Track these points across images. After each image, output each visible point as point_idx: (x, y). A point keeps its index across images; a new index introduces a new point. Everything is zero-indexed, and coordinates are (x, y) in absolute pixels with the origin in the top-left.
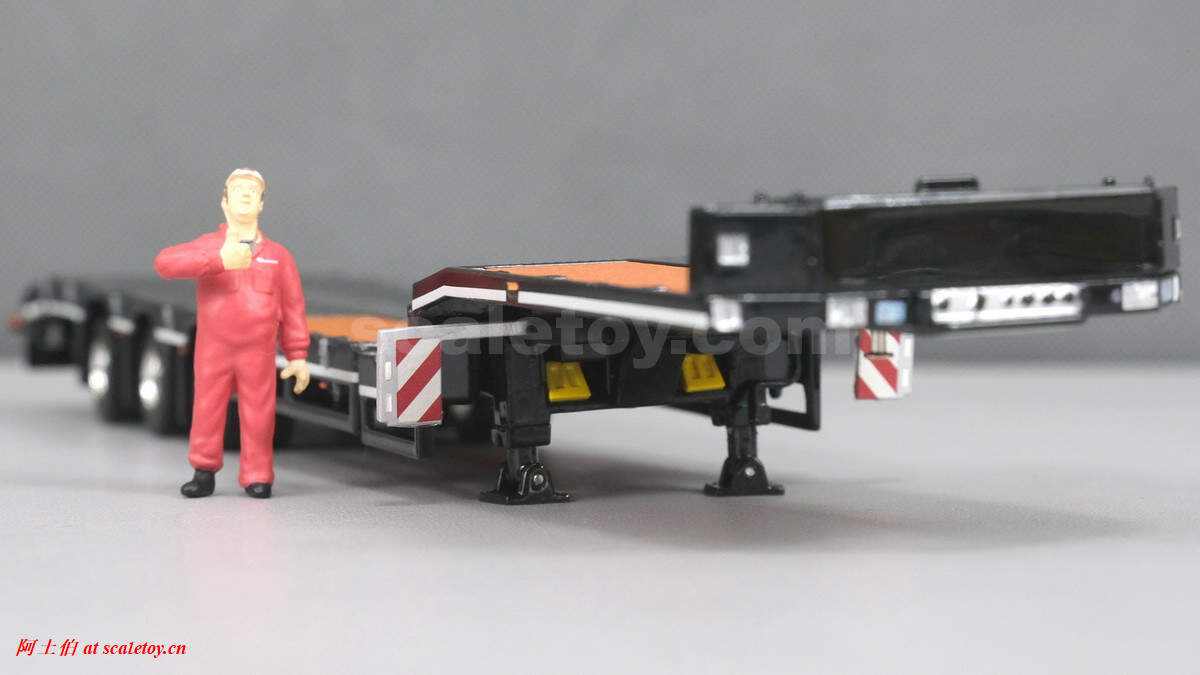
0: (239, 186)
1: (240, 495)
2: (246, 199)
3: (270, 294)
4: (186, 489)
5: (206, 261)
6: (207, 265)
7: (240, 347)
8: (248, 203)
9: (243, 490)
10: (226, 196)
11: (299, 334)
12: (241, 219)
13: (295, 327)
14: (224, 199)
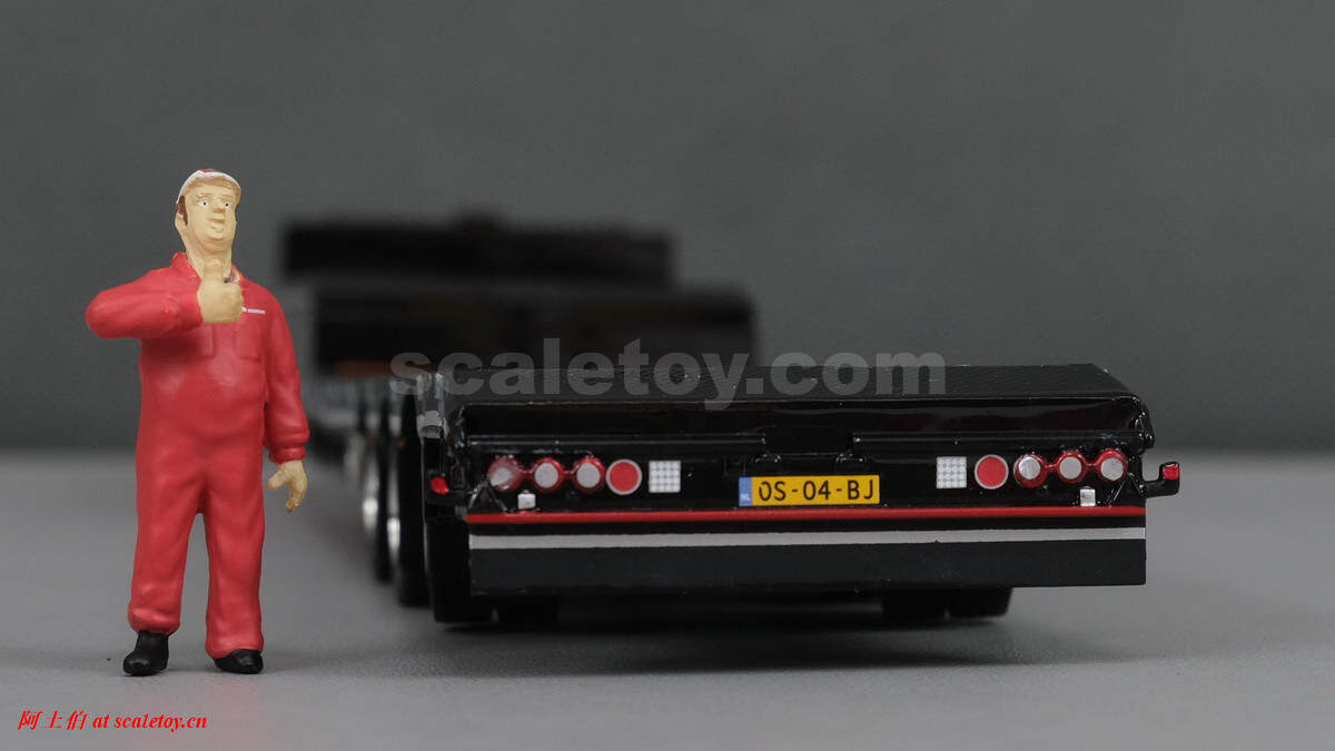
0: (207, 195)
1: (208, 669)
2: (219, 216)
3: (257, 360)
4: (131, 662)
5: (174, 309)
6: (178, 316)
7: (218, 442)
8: (221, 222)
9: (212, 662)
10: (183, 211)
11: (292, 422)
12: (211, 246)
13: (288, 411)
14: (179, 215)
